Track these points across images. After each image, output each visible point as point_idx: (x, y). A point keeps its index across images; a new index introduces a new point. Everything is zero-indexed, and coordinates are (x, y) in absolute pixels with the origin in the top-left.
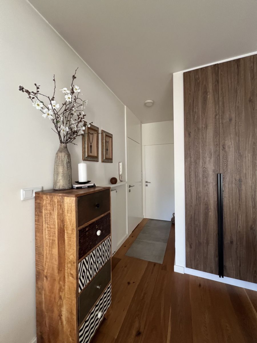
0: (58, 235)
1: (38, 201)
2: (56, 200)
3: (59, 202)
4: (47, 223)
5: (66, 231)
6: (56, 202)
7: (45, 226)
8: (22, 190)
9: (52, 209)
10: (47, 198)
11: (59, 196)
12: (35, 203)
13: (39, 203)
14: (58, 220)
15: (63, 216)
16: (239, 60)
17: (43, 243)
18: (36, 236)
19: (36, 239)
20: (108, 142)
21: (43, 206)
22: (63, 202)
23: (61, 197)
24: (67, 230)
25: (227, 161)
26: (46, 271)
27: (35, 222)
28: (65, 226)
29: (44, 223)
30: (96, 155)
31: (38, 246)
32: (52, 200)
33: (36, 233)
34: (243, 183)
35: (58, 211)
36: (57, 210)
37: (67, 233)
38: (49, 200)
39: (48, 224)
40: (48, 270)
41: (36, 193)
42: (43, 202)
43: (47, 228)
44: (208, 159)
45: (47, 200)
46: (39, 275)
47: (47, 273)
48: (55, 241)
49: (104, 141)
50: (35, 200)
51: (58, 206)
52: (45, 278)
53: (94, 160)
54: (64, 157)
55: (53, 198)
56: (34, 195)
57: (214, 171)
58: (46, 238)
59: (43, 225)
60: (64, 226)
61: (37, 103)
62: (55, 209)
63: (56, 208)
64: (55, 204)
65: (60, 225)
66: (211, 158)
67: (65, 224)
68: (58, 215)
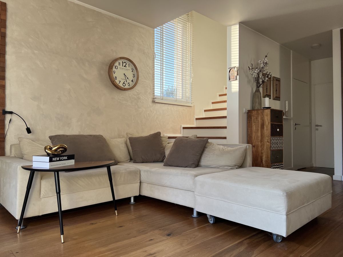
0: (260, 127)
1: (250, 114)
2: (260, 112)
4: (255, 122)
5: (265, 124)
8: (244, 109)
9: (258, 116)
15: (263, 118)
17: (252, 132)
21: (252, 116)
22: (264, 112)
23: (262, 110)
27: (247, 123)
30: (270, 94)
31: (249, 134)
38: (256, 113)
40: (255, 143)
42: (252, 114)
43: (254, 125)
49: (275, 84)
53: (269, 97)
58: (254, 129)
65: (262, 122)
67: (265, 121)
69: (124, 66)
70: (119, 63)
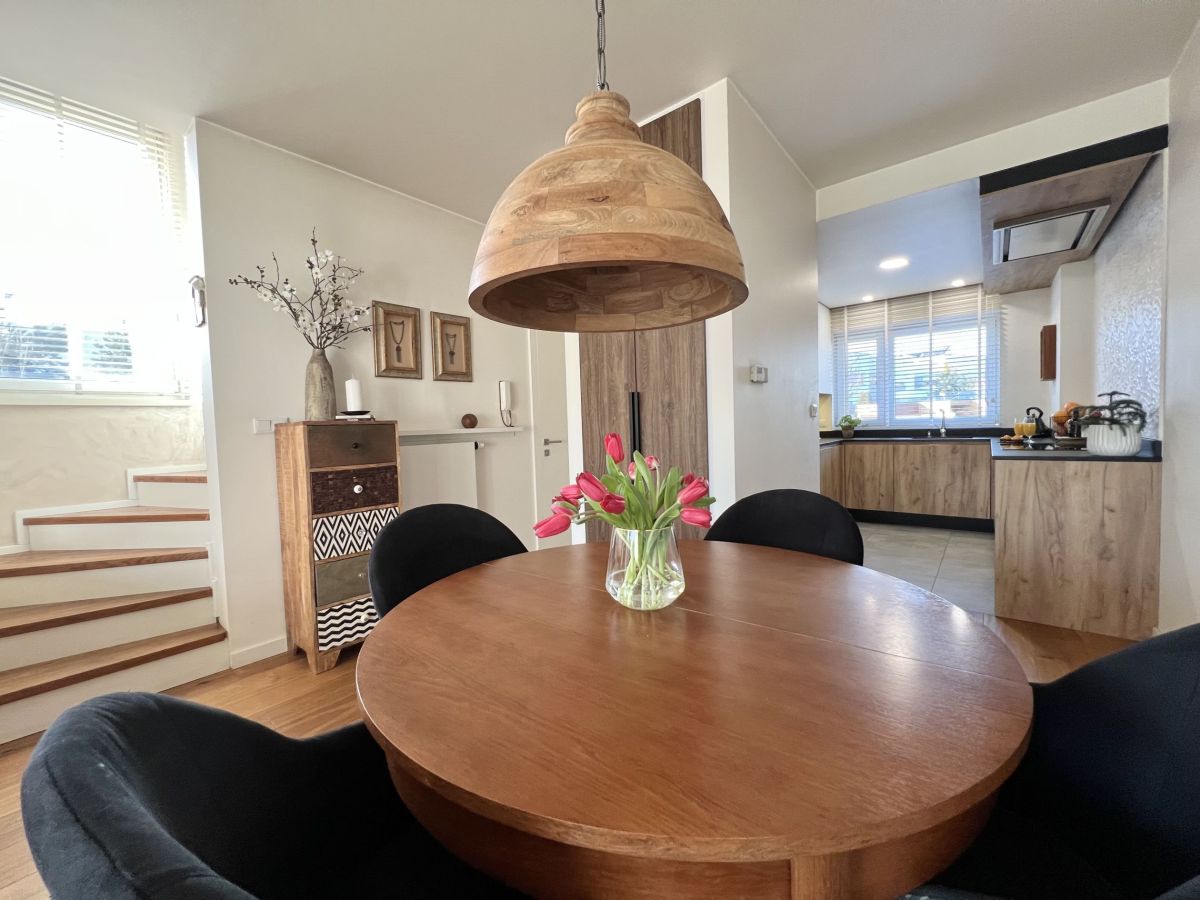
8: (254, 420)
16: (662, 119)
20: (455, 336)
25: (648, 362)
26: (287, 536)
30: (412, 365)
34: (675, 411)
40: (289, 534)
41: (276, 425)
44: (616, 359)
47: (288, 538)
48: (291, 491)
49: (439, 335)
50: (275, 435)
52: (287, 547)
53: (408, 375)
56: (273, 428)
57: (627, 387)
66: (621, 359)
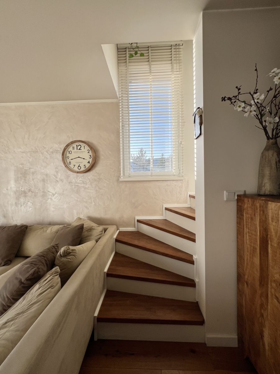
0: (260, 244)
1: (240, 204)
2: (258, 205)
3: (261, 207)
4: (248, 227)
5: (269, 242)
6: (258, 207)
7: (246, 230)
8: (225, 191)
9: (254, 214)
10: (248, 201)
11: (262, 200)
12: (237, 205)
13: (241, 206)
14: (260, 227)
15: (266, 224)
17: (244, 247)
18: (237, 238)
19: (237, 241)
21: (244, 209)
22: (266, 207)
23: (263, 202)
24: (271, 241)
26: (246, 277)
27: (236, 223)
28: (269, 236)
29: (245, 227)
31: (240, 249)
32: (253, 204)
33: (237, 235)
35: (260, 217)
36: (258, 215)
37: (271, 245)
38: (251, 203)
39: (249, 229)
40: (248, 277)
41: (238, 196)
42: (244, 205)
43: (247, 233)
45: (249, 204)
46: (240, 277)
47: (247, 279)
48: (256, 249)
50: (237, 202)
51: (261, 211)
52: (245, 284)
54: (273, 155)
55: (255, 202)
56: (236, 197)
58: (247, 243)
59: (244, 229)
60: (267, 235)
61: (238, 106)
62: (257, 215)
63: (258, 213)
64: (257, 209)
65: (263, 233)
67: (269, 233)
68: (260, 222)
69: (78, 149)
70: (73, 148)
